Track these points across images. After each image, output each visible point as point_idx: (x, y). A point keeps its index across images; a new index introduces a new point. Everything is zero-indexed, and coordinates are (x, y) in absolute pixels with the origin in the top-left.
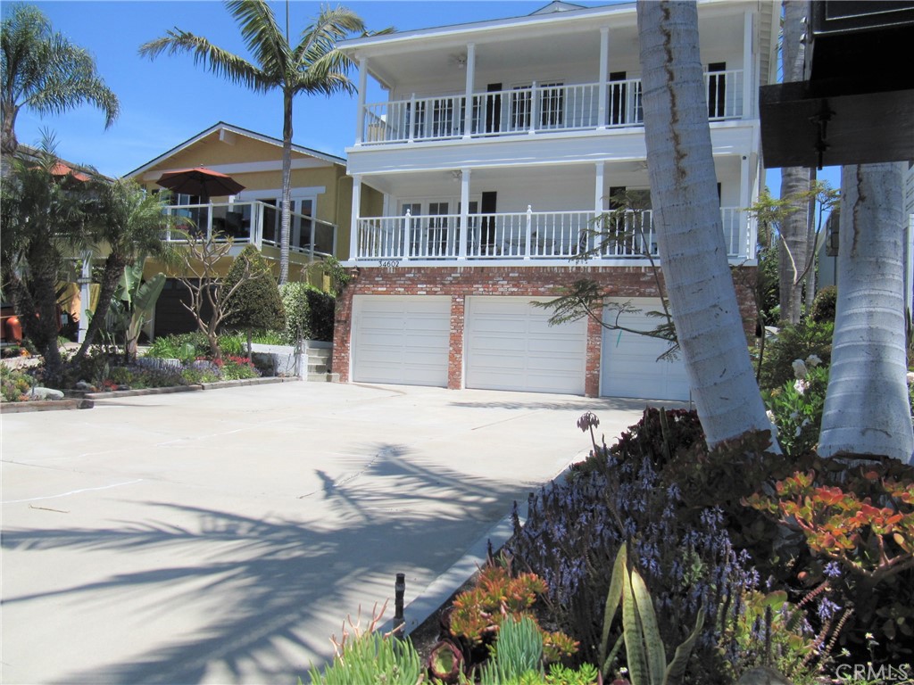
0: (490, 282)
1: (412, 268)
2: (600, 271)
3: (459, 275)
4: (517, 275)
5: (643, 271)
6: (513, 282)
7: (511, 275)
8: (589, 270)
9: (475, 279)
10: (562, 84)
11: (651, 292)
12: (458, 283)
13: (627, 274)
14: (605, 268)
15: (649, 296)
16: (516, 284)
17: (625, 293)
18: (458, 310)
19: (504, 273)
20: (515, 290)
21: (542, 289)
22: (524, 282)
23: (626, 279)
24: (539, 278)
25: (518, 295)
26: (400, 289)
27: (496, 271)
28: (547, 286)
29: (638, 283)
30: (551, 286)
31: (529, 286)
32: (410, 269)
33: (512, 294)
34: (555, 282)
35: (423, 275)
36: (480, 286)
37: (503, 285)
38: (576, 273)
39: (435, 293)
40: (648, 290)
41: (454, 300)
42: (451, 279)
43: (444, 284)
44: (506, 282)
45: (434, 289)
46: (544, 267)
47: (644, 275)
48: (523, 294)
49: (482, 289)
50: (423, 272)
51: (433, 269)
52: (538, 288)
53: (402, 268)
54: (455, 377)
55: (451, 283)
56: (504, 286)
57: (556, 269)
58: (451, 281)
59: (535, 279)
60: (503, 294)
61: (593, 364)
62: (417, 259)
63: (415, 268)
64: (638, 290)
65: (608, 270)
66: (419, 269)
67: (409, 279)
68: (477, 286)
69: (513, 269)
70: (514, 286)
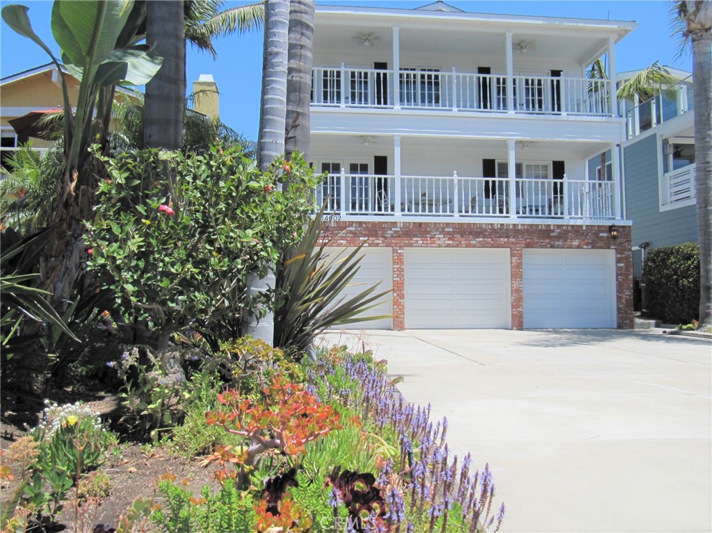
0: (428, 236)
1: (353, 222)
2: (520, 227)
3: (399, 229)
4: (451, 230)
5: (552, 228)
6: (448, 236)
7: (446, 230)
8: (511, 227)
9: (414, 233)
10: (438, 71)
11: (559, 245)
12: (399, 236)
13: (541, 230)
14: (523, 225)
15: (558, 247)
16: (451, 236)
17: (540, 245)
18: (399, 260)
19: (441, 228)
20: (451, 242)
21: (473, 242)
22: (458, 236)
23: (539, 234)
24: (470, 233)
25: (453, 247)
26: (342, 241)
27: (433, 226)
28: (477, 240)
29: (549, 237)
30: (481, 239)
31: (462, 239)
32: (351, 224)
33: (448, 246)
34: (484, 236)
35: (366, 229)
36: (418, 239)
37: (439, 239)
38: (501, 229)
39: (377, 245)
40: (557, 243)
41: (395, 251)
42: (392, 232)
43: (385, 238)
44: (442, 236)
45: (376, 241)
46: (474, 224)
47: (553, 231)
48: (457, 246)
49: (421, 242)
50: (364, 225)
51: (374, 224)
52: (470, 241)
53: (343, 222)
54: (400, 320)
55: (392, 236)
56: (441, 239)
57: (484, 225)
58: (392, 235)
59: (467, 233)
60: (440, 246)
61: (517, 302)
62: (367, 214)
63: (356, 222)
64: (549, 243)
65: (526, 227)
66: (360, 223)
67: (351, 232)
68: (416, 239)
69: (448, 225)
70: (450, 239)
